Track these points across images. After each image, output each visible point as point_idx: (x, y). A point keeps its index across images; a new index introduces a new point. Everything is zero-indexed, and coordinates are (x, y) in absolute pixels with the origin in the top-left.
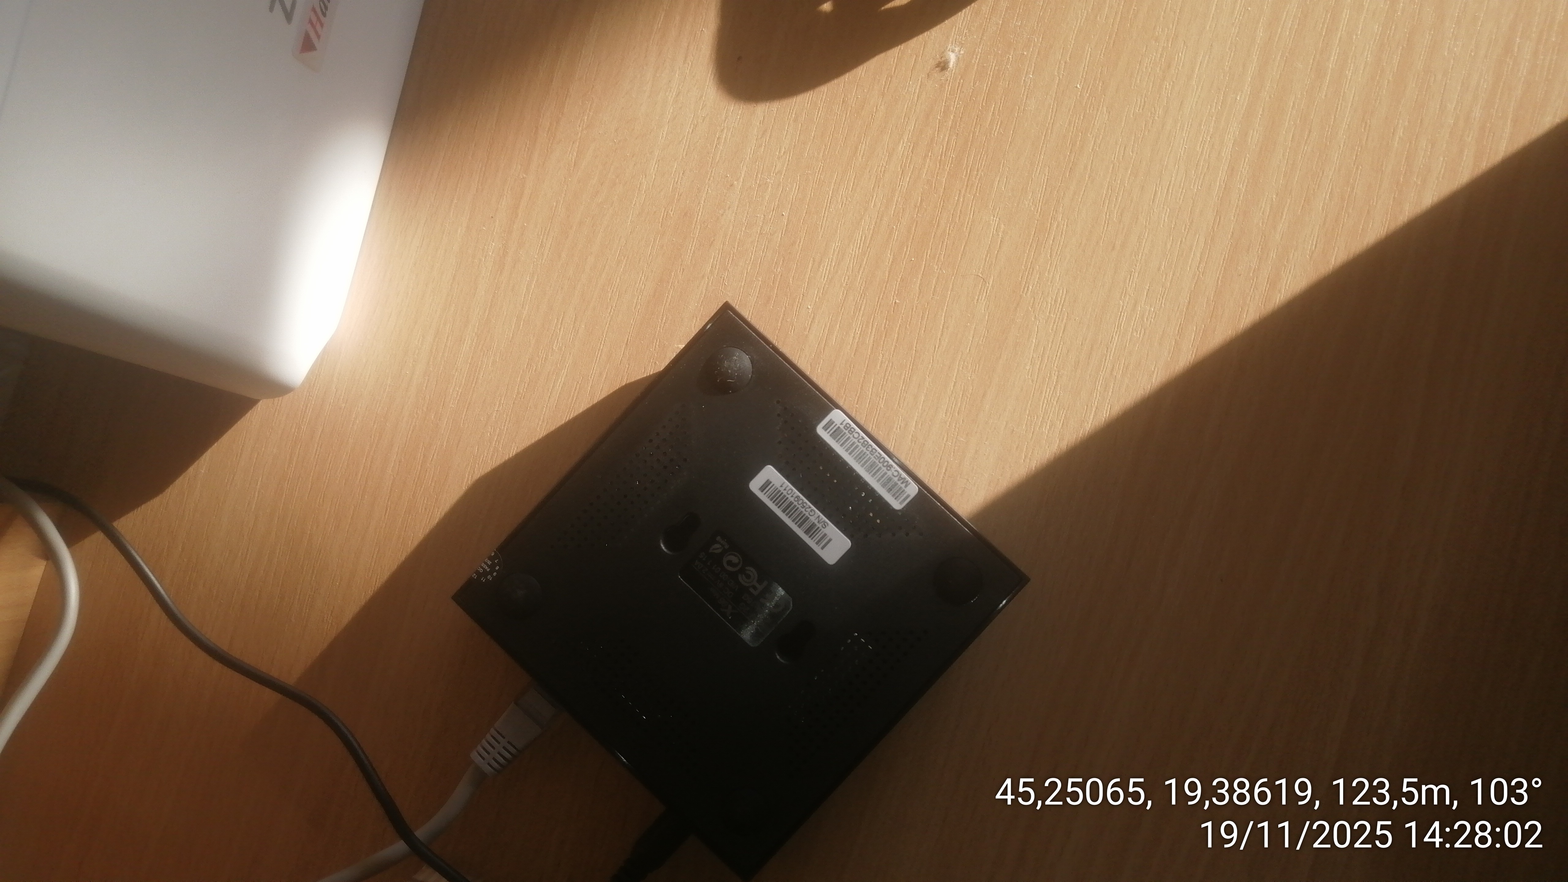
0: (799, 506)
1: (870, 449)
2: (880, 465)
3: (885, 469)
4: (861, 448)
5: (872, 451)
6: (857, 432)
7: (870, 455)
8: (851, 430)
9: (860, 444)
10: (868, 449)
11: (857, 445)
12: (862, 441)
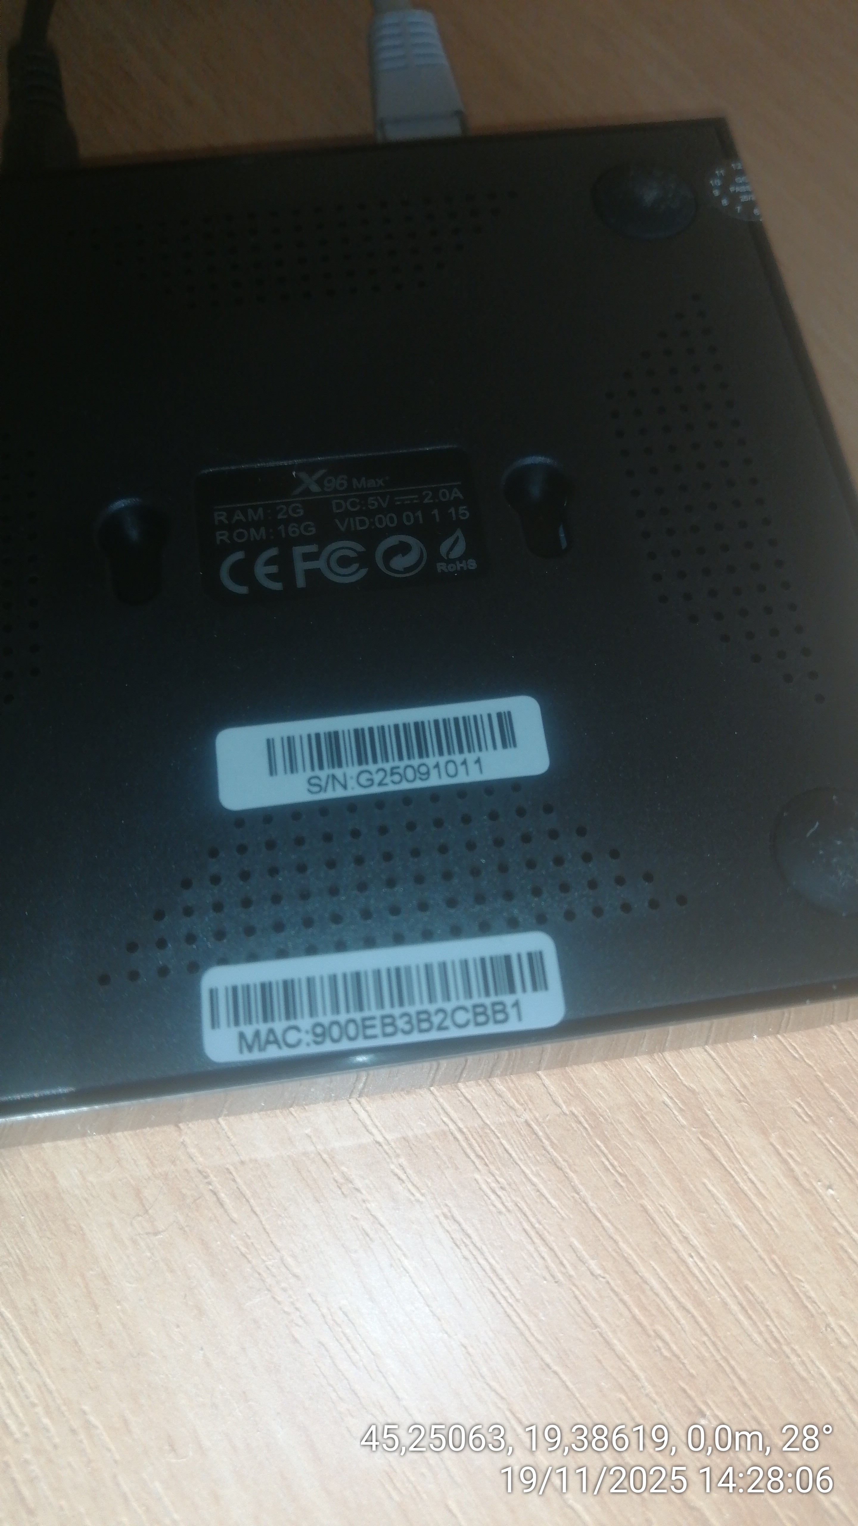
0: (402, 764)
1: (401, 1023)
2: (343, 1017)
3: (326, 1019)
4: (422, 1002)
5: (393, 1024)
6: (466, 1024)
7: (388, 1010)
8: (484, 1013)
9: (432, 1008)
10: (406, 1019)
11: (436, 1001)
12: (436, 1020)
